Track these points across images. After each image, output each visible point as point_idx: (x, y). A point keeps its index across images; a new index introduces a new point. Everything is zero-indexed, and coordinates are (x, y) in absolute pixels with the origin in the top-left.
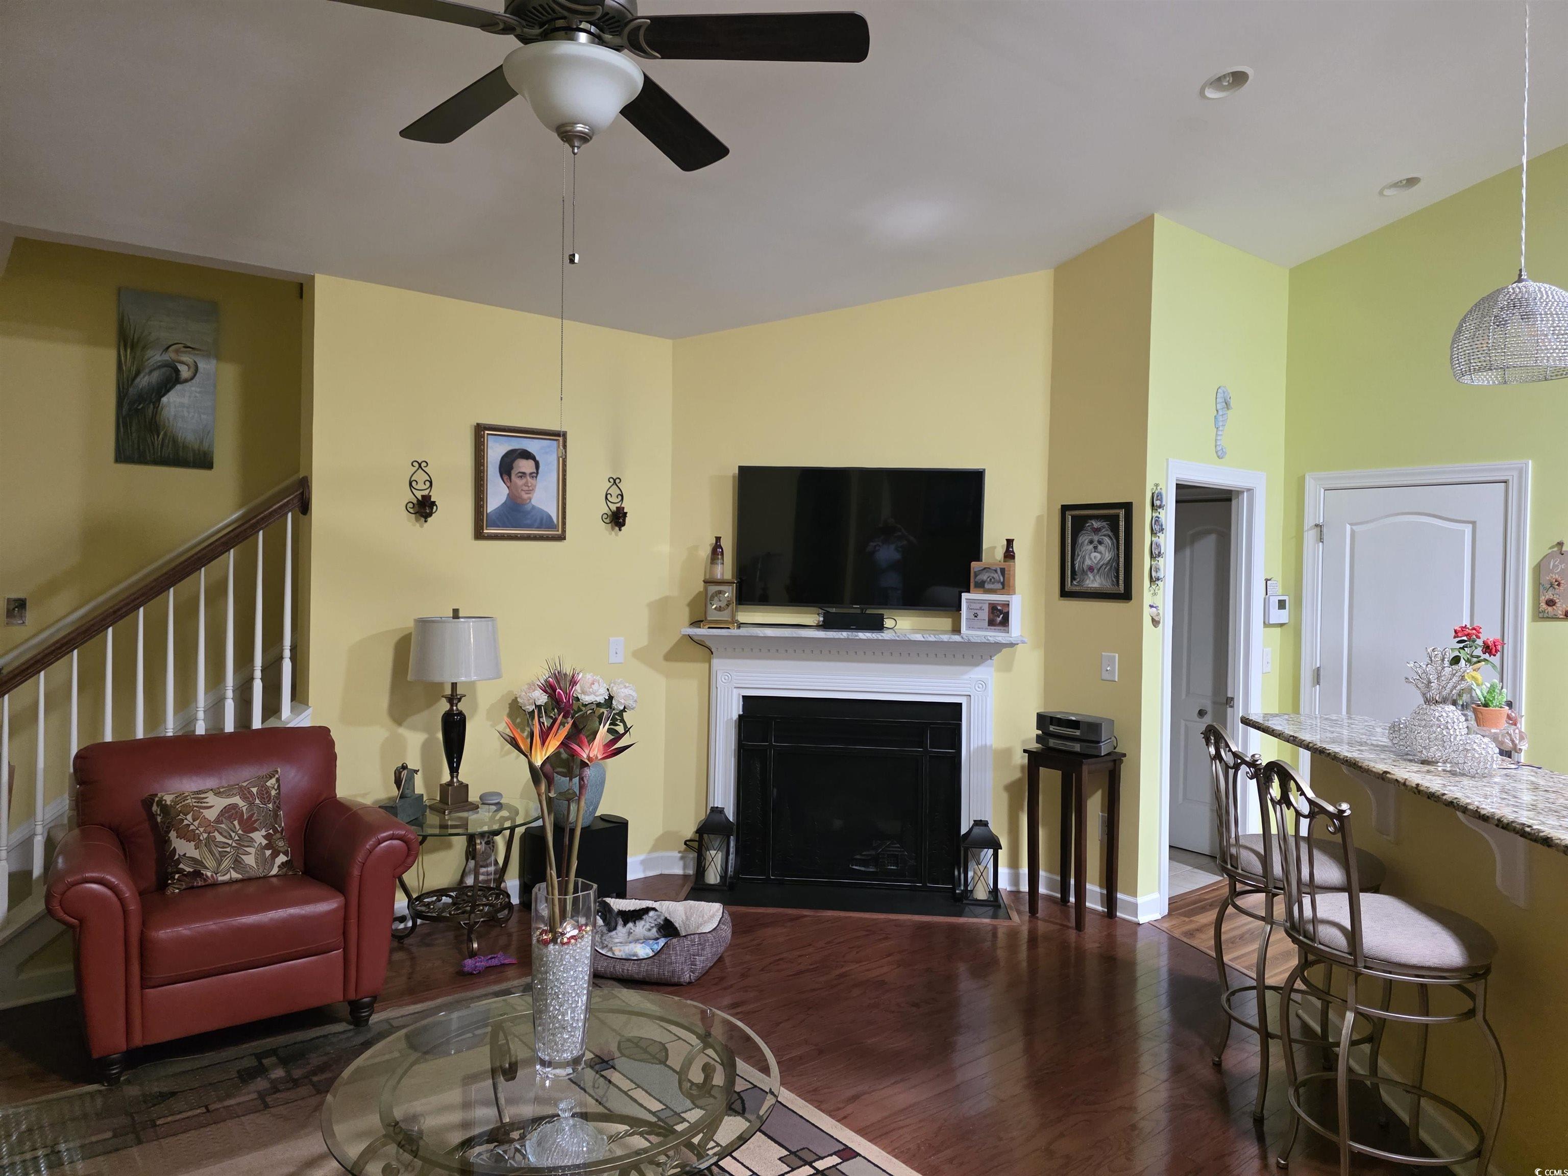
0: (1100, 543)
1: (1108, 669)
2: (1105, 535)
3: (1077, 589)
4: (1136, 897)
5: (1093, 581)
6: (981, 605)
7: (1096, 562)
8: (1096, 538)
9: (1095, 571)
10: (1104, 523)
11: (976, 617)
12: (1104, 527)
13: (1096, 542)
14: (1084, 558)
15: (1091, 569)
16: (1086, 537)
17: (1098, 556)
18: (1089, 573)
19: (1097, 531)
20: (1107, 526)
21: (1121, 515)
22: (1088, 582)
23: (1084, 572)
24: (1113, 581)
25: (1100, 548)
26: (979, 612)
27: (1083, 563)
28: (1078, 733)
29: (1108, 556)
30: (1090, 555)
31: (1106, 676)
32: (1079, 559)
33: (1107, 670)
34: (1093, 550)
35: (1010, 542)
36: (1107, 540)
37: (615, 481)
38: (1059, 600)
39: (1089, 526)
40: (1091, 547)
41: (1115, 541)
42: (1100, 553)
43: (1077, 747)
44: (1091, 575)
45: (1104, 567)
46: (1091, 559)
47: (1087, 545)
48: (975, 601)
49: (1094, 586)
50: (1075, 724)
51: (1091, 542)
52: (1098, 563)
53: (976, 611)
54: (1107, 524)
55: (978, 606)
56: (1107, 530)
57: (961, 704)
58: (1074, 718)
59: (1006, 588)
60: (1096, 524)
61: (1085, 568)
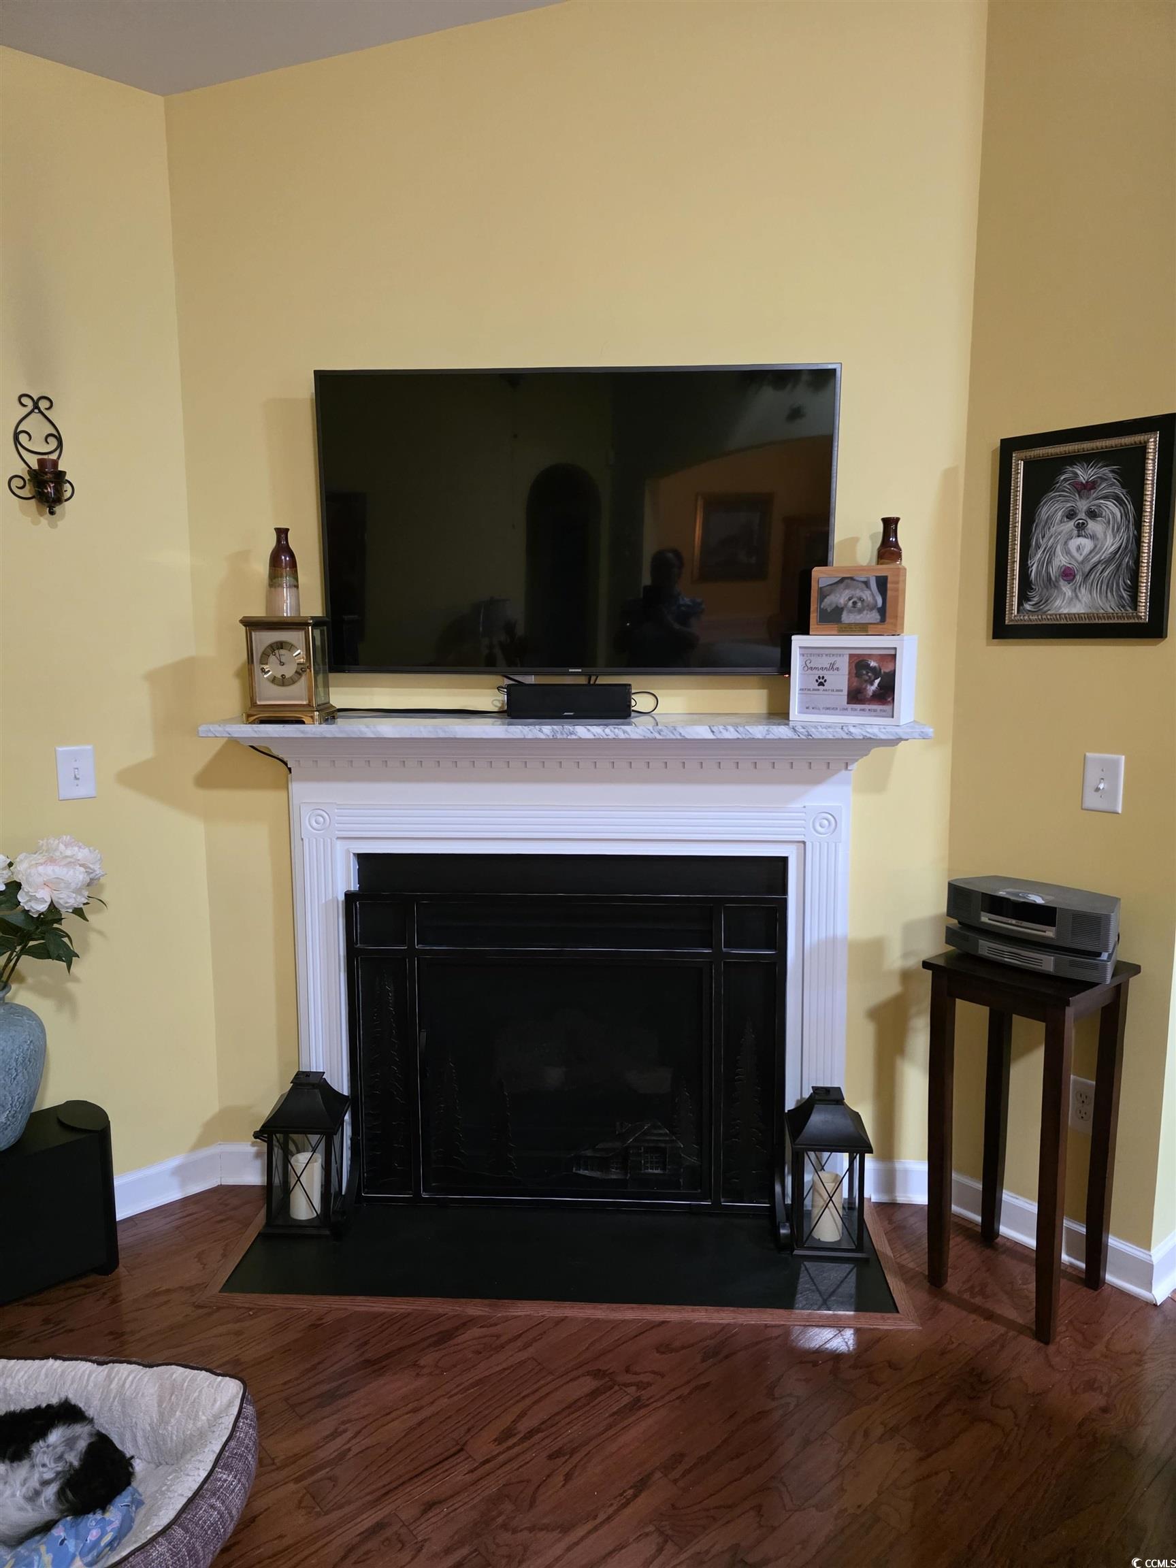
0: (1092, 514)
1: (1101, 786)
2: (1105, 497)
3: (1034, 619)
4: (1149, 1249)
5: (1071, 599)
6: (832, 660)
7: (1080, 558)
8: (1082, 505)
9: (1079, 578)
10: (1106, 471)
11: (821, 684)
12: (1103, 479)
13: (1082, 515)
14: (1051, 552)
15: (1068, 574)
16: (1057, 506)
17: (1087, 544)
18: (1062, 583)
19: (1085, 489)
20: (1111, 475)
21: (1151, 446)
22: (1058, 603)
23: (1050, 583)
24: (1122, 597)
25: (1092, 526)
26: (829, 676)
27: (1049, 562)
28: (1050, 933)
29: (1110, 544)
30: (1066, 543)
31: (1092, 801)
32: (1038, 556)
33: (1098, 789)
34: (1075, 532)
35: (890, 524)
36: (1112, 509)
37: (38, 405)
38: (988, 645)
39: (1066, 480)
40: (1071, 524)
41: (1130, 507)
42: (1093, 537)
43: (1048, 963)
44: (1067, 589)
45: (1100, 568)
46: (1068, 553)
47: (1061, 522)
48: (822, 651)
49: (1074, 611)
50: (1045, 915)
51: (1071, 515)
52: (1086, 559)
53: (821, 673)
54: (1112, 471)
55: (825, 662)
56: (1113, 484)
57: (784, 860)
58: (1039, 900)
59: (888, 620)
60: (1084, 474)
61: (1054, 572)
